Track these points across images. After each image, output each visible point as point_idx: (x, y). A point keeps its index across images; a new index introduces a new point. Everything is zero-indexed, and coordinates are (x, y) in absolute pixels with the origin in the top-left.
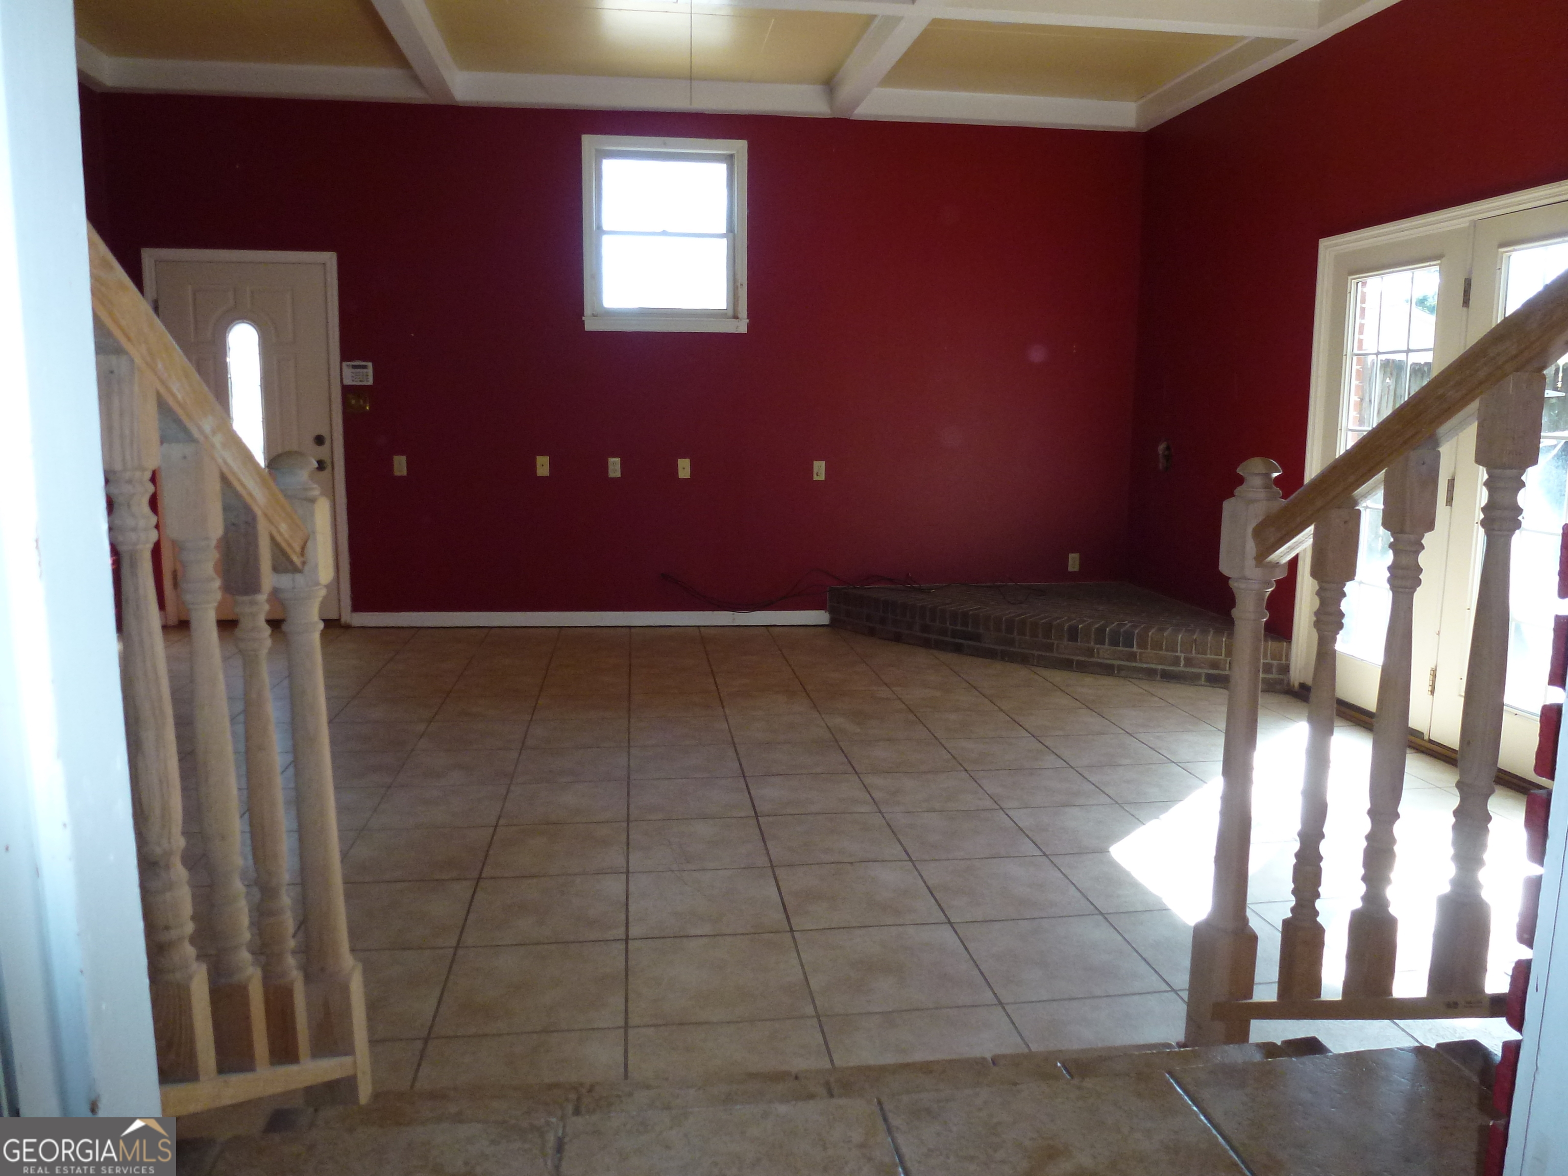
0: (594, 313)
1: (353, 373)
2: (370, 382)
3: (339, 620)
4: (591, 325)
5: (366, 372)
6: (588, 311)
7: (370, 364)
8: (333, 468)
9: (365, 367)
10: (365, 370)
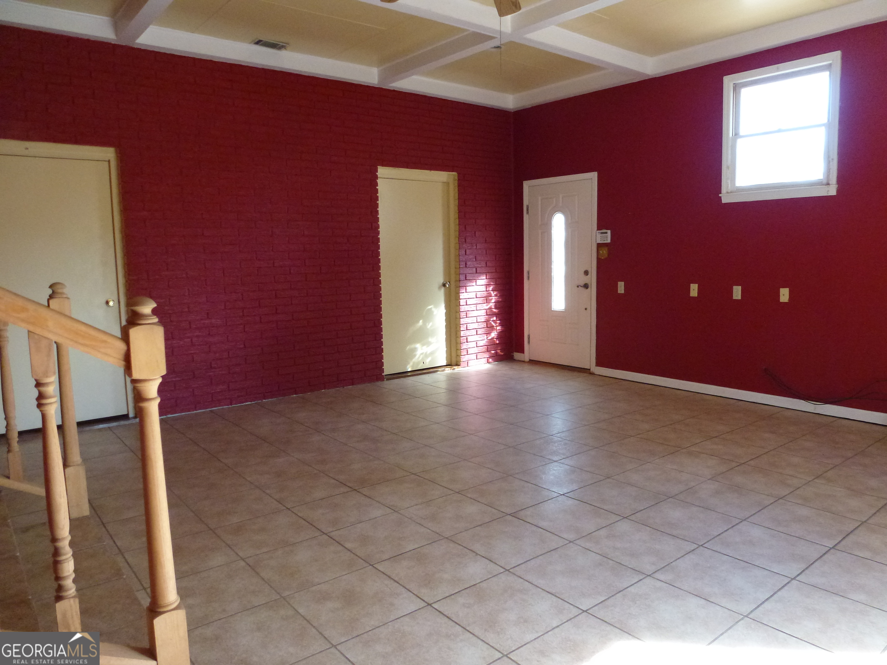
0: (728, 191)
1: (601, 236)
2: (609, 241)
3: (590, 369)
4: (726, 199)
5: (607, 236)
6: (724, 190)
7: (609, 232)
8: (591, 287)
9: (606, 233)
10: (606, 235)
